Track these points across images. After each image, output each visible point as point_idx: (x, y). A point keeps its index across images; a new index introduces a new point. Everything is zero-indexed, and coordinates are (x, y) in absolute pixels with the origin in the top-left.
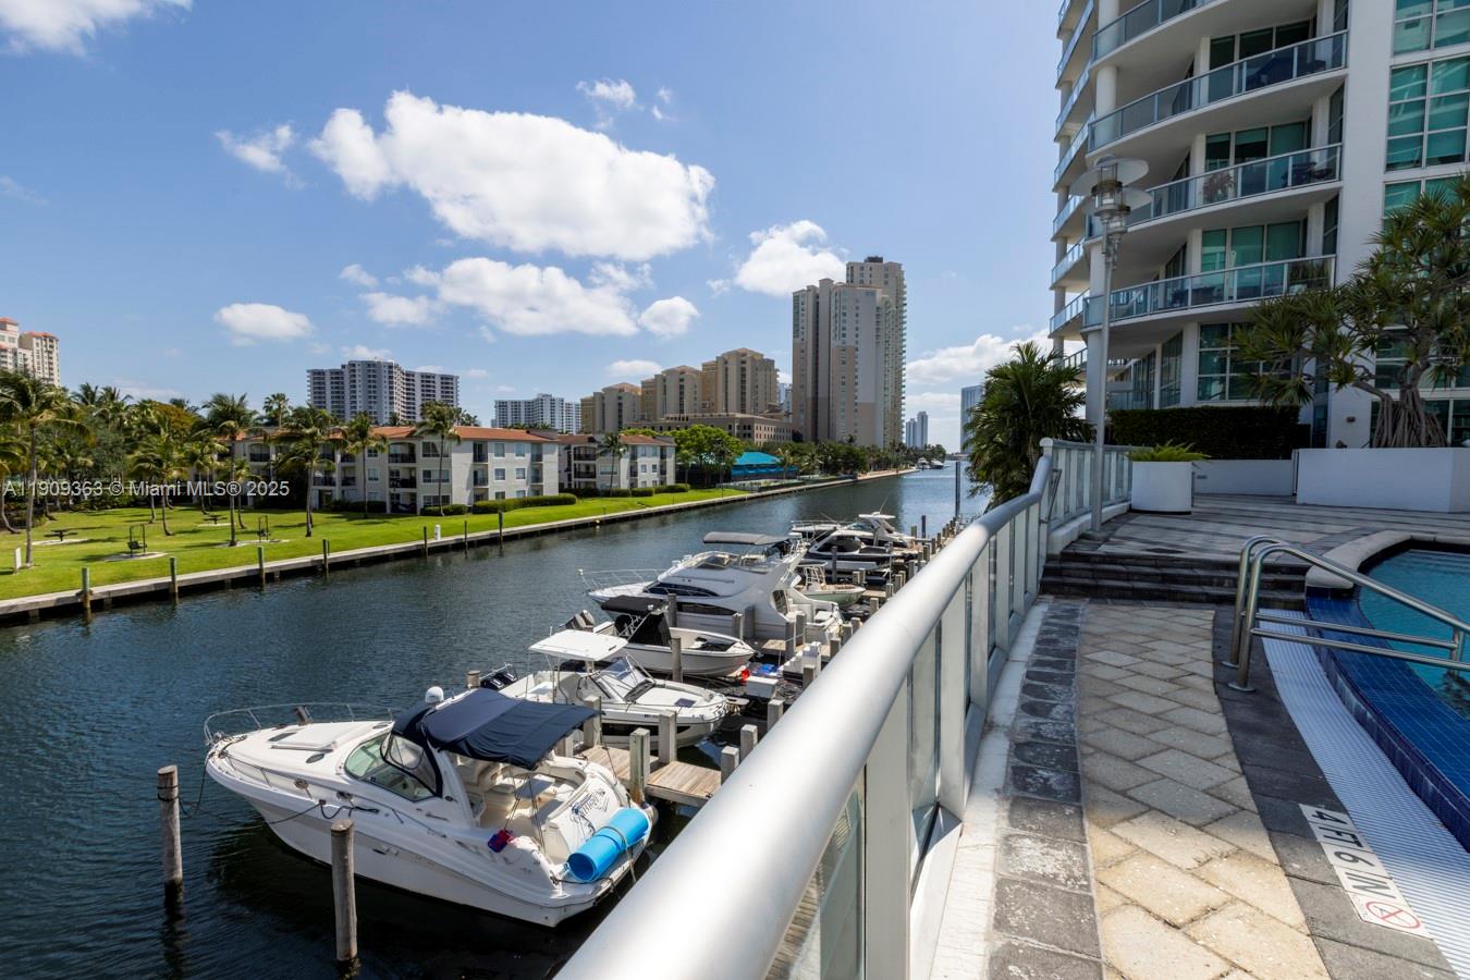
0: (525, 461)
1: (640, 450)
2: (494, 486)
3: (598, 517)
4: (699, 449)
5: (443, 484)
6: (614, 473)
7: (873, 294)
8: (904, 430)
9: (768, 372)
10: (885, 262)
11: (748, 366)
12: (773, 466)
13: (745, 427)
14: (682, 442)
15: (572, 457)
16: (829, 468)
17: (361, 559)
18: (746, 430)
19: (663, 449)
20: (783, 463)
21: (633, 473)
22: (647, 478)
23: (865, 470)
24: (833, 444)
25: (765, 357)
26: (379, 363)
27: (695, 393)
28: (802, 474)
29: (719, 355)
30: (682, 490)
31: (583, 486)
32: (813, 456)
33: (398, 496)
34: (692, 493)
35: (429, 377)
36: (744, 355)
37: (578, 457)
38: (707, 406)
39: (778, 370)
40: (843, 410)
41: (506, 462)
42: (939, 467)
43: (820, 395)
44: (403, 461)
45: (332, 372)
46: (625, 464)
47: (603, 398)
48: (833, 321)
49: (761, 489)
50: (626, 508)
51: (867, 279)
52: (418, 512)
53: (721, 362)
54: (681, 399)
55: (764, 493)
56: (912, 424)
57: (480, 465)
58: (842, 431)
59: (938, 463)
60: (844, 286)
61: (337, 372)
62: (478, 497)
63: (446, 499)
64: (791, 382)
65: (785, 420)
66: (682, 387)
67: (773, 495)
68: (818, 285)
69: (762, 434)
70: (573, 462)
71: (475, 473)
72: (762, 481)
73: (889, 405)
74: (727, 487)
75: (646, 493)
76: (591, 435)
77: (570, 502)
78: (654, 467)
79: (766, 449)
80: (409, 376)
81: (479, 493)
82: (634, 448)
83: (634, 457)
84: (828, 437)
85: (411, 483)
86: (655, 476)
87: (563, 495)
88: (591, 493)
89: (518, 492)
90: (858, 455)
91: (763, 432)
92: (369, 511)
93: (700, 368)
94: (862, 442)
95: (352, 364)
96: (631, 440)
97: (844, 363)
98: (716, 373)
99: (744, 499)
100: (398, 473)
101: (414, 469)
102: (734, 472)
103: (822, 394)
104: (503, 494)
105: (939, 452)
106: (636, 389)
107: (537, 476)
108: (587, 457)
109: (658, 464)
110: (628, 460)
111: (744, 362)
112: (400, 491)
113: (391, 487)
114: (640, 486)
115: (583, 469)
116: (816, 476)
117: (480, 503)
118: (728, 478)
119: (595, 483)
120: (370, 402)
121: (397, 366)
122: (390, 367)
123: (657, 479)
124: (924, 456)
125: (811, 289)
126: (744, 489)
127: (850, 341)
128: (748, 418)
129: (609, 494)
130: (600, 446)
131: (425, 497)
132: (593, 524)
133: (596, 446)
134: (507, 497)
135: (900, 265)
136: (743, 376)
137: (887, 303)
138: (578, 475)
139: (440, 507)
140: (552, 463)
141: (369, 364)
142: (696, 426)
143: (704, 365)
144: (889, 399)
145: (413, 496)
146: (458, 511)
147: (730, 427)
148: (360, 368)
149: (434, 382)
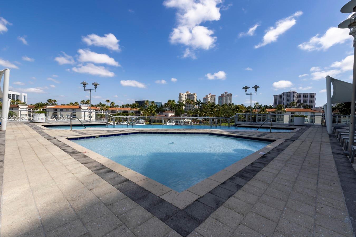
35: (306, 94)
44: (274, 116)
45: (279, 95)
61: (280, 95)
80: (300, 94)
95: (284, 93)
101: (276, 118)
120: (287, 102)
141: (288, 93)
148: (286, 94)
149: (307, 95)
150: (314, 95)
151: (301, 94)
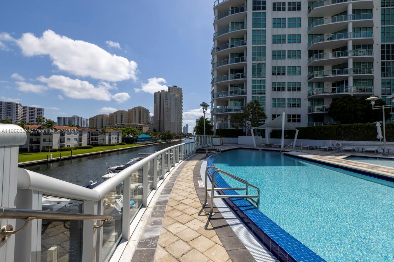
0: (77, 136)
1: (112, 133)
2: (66, 143)
3: (100, 152)
4: (128, 133)
5: (50, 143)
6: (104, 140)
7: (175, 95)
8: (182, 129)
9: (147, 113)
10: (178, 87)
11: (141, 111)
12: (148, 138)
13: (140, 127)
14: (123, 131)
15: (91, 135)
16: (163, 139)
17: (26, 165)
18: (141, 128)
19: (118, 133)
20: (151, 138)
21: (110, 140)
22: (114, 141)
23: (173, 139)
24: (165, 133)
25: (146, 109)
26: (13, 103)
27: (126, 118)
28: (157, 140)
29: (133, 108)
30: (124, 144)
31: (94, 143)
32: (159, 135)
33: (32, 146)
34: (126, 145)
35: (32, 108)
36: (140, 108)
37: (92, 135)
38: (129, 121)
39: (150, 113)
40: (167, 124)
41: (71, 136)
42: (191, 139)
43: (161, 120)
44: (35, 136)
46: (107, 137)
47: (97, 118)
48: (165, 101)
49: (146, 144)
50: (108, 149)
51: (173, 91)
52: (40, 151)
53: (134, 110)
54: (122, 119)
55: (147, 145)
56: (184, 127)
57: (62, 137)
58: (167, 129)
59: (191, 137)
60: (167, 92)
62: (61, 147)
63: (51, 147)
64: (153, 116)
65: (151, 126)
66: (122, 116)
67: (149, 146)
68: (161, 91)
69: (145, 130)
70: (91, 136)
71: (61, 140)
72: (146, 142)
73: (179, 123)
74: (136, 144)
75: (114, 145)
76: (97, 129)
77: (91, 148)
78: (116, 138)
79: (146, 134)
80: (24, 108)
81: (61, 145)
82: (110, 133)
83: (110, 135)
84: (163, 131)
85: (38, 142)
86: (116, 141)
87: (88, 146)
88: (97, 145)
89: (74, 145)
90: (171, 135)
91: (146, 129)
92: (23, 151)
93: (128, 111)
94: (172, 132)
96: (109, 131)
97: (167, 112)
98: (132, 113)
99: (141, 147)
100: (32, 139)
101: (40, 138)
102: (138, 140)
103: (161, 119)
104: (69, 146)
105: (191, 135)
106: (108, 116)
107: (80, 140)
108: (95, 135)
109: (117, 137)
110: (108, 136)
111: (140, 110)
112: (33, 145)
113: (30, 144)
114: (111, 143)
115: (94, 139)
116: (160, 141)
117: (62, 148)
118: (136, 141)
119: (98, 142)
120: (8, 116)
121: (20, 104)
122: (17, 104)
123: (117, 142)
124: (187, 136)
125: (159, 92)
126: (141, 144)
127: (169, 106)
128: (141, 125)
129: (102, 145)
130: (100, 132)
131: (43, 147)
132: (99, 154)
133: (99, 132)
134: (70, 147)
135: (181, 88)
136: (140, 113)
137: (178, 97)
138: (92, 140)
139: (48, 149)
140: (85, 137)
141: (8, 103)
142: (127, 127)
143: (129, 110)
144: (178, 121)
145: (38, 147)
146: (55, 150)
147: (136, 127)
149: (34, 110)
150: (42, 110)
151: (26, 108)
